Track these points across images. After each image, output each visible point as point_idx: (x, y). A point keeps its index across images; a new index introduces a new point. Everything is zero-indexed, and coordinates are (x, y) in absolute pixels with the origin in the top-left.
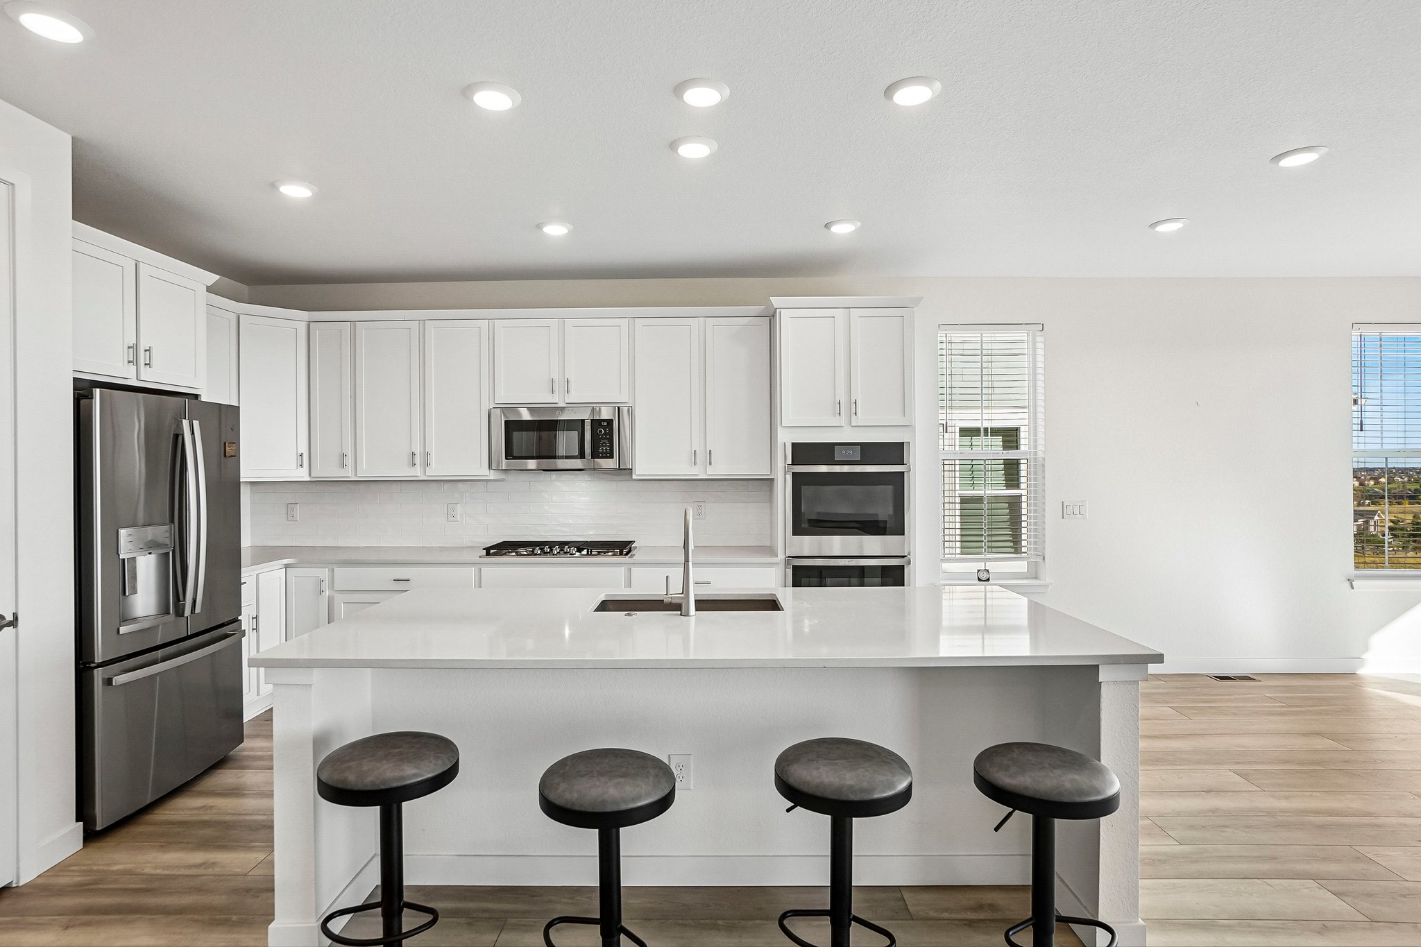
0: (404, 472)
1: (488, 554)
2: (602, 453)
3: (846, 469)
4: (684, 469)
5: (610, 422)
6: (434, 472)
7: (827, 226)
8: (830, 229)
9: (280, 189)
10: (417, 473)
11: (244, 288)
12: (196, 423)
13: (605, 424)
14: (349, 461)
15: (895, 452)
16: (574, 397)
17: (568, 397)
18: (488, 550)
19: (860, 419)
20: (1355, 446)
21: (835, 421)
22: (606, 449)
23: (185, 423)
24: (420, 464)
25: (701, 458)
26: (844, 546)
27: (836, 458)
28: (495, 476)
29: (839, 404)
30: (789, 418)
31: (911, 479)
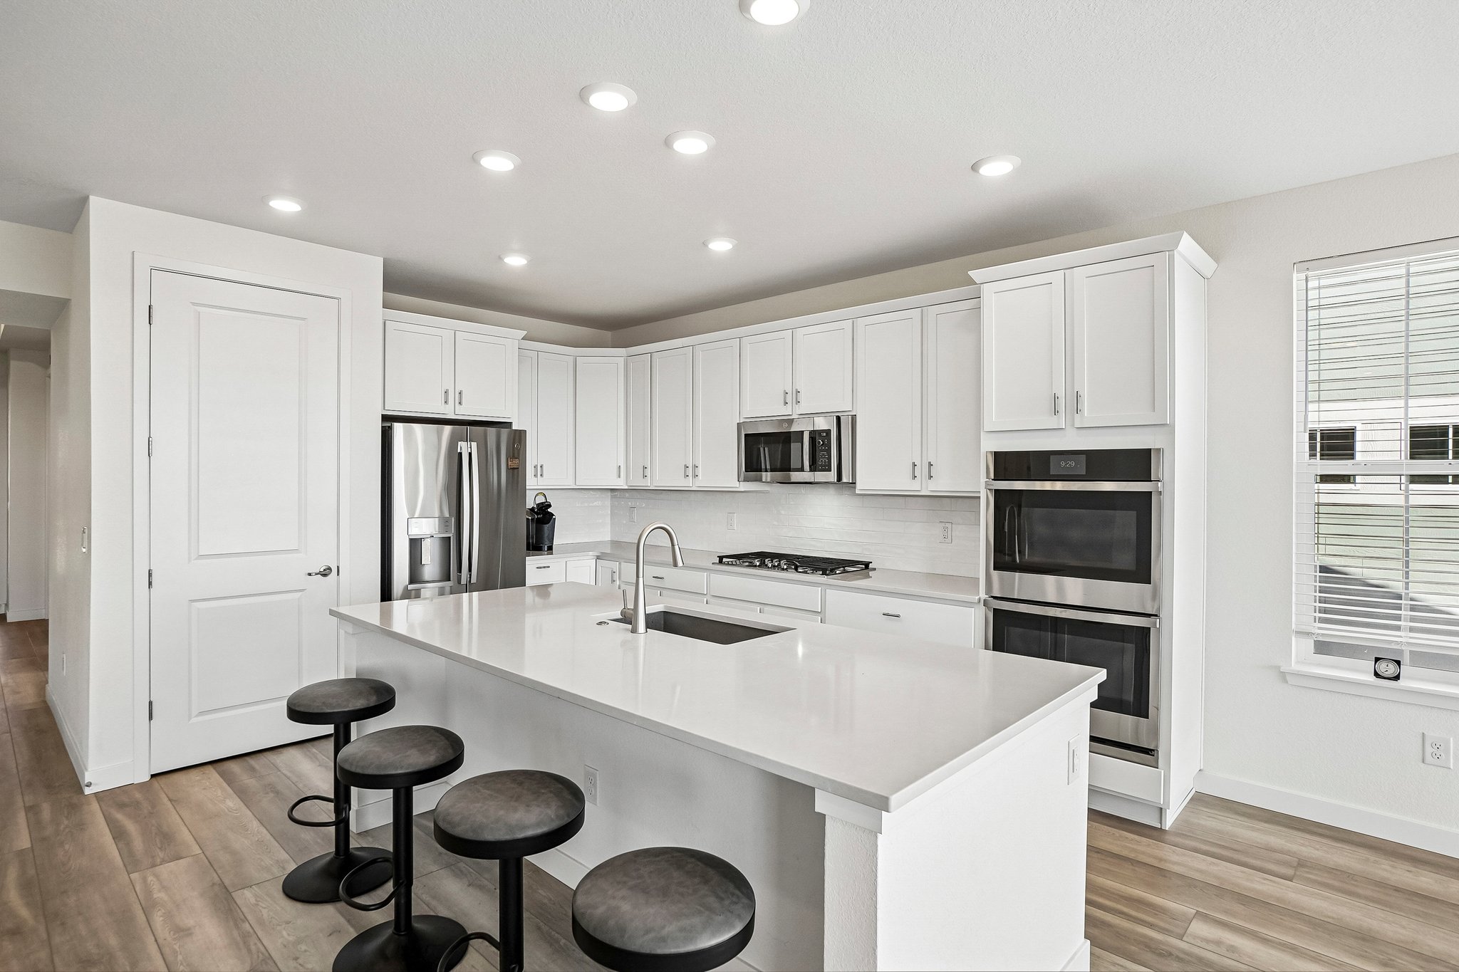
0: (679, 482)
1: (721, 562)
2: (822, 465)
3: (1059, 486)
4: (904, 484)
5: (828, 432)
6: (702, 483)
7: (975, 168)
8: (978, 172)
9: (505, 260)
10: (689, 484)
11: (608, 335)
13: (825, 435)
14: (648, 472)
15: (1141, 463)
16: (804, 408)
17: (799, 409)
18: (721, 558)
21: (1052, 422)
22: (825, 462)
23: (464, 443)
24: (690, 475)
25: (922, 471)
26: (1060, 590)
27: (1052, 472)
28: (745, 486)
29: (1055, 398)
30: (992, 419)
31: (1166, 499)
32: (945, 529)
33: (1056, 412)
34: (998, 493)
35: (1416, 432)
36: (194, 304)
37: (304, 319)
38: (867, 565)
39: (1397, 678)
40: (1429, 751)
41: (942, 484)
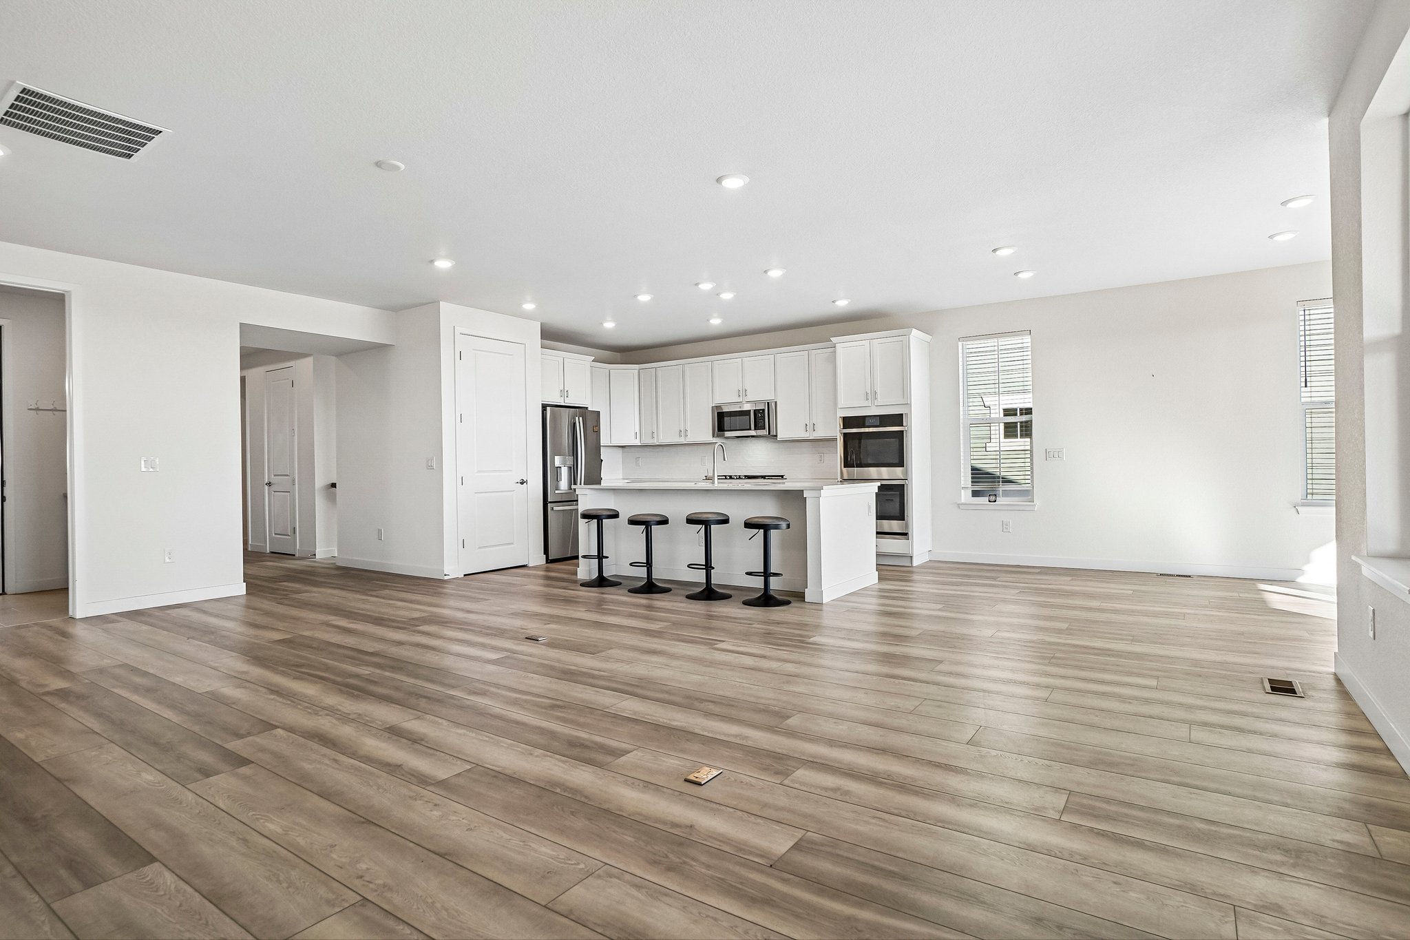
0: (676, 440)
2: (760, 427)
3: (871, 430)
4: (802, 434)
5: (763, 410)
6: (690, 439)
9: (604, 325)
10: (682, 440)
12: (581, 418)
13: (761, 411)
14: (655, 436)
15: (898, 419)
16: (749, 398)
17: (747, 399)
19: (880, 401)
20: (1303, 400)
21: (865, 404)
22: (762, 425)
23: (577, 418)
24: (683, 435)
25: (810, 427)
26: (880, 473)
27: (867, 425)
28: (715, 440)
29: (867, 393)
30: (842, 402)
31: (909, 435)
32: (821, 456)
33: (867, 399)
34: (845, 435)
35: (1005, 410)
36: (474, 350)
37: (511, 355)
38: (782, 476)
39: (995, 501)
40: (1005, 526)
41: (820, 433)
